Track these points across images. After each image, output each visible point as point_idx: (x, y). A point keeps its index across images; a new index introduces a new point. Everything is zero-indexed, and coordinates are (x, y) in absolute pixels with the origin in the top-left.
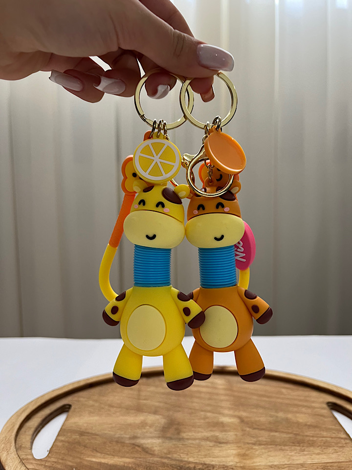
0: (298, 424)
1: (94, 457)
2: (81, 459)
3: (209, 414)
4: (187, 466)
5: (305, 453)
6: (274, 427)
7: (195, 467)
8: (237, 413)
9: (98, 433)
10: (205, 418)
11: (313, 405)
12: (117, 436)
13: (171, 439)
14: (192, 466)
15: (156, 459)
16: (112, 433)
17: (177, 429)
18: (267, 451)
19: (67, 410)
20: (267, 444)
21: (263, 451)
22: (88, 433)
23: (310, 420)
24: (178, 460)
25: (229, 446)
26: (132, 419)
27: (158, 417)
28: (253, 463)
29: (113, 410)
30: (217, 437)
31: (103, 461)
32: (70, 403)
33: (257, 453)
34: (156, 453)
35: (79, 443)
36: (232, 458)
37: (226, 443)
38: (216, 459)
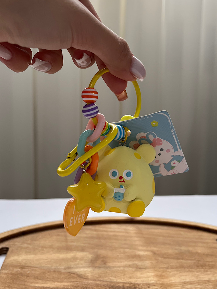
0: (198, 254)
1: (37, 283)
2: (25, 285)
3: (127, 250)
4: (117, 285)
5: (209, 273)
6: (180, 256)
7: (123, 286)
9: (36, 266)
10: (124, 253)
11: (207, 241)
12: (53, 267)
13: (100, 267)
14: (121, 285)
15: (90, 282)
16: (49, 266)
17: (103, 261)
18: (178, 272)
19: (5, 252)
20: (177, 268)
21: (175, 272)
22: (28, 266)
23: (207, 251)
24: (109, 282)
25: (147, 270)
26: (62, 256)
27: (85, 253)
28: (169, 281)
29: (45, 249)
30: (137, 265)
31: (45, 285)
32: (7, 246)
33: (171, 274)
34: (90, 277)
35: (21, 274)
36: (152, 278)
37: (145, 268)
38: (140, 280)
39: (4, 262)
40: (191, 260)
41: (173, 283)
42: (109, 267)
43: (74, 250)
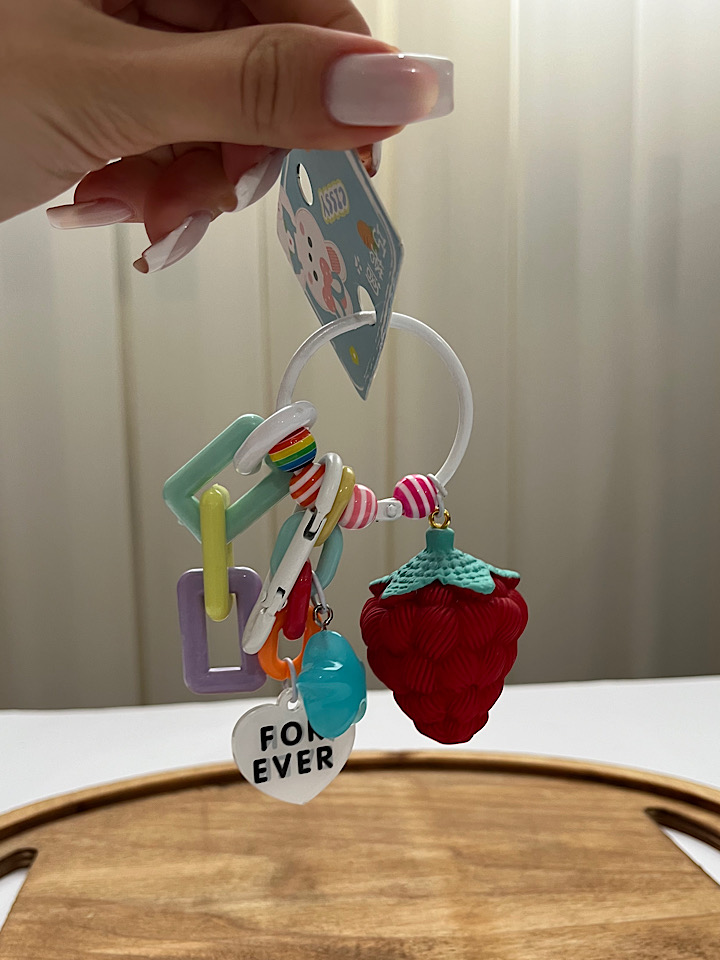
0: (586, 852)
1: (112, 945)
2: (77, 952)
3: (379, 847)
4: (340, 945)
5: (609, 903)
6: (531, 859)
7: (358, 947)
8: (444, 840)
9: (115, 899)
10: (371, 854)
11: (616, 814)
12: (161, 901)
13: (294, 898)
14: (352, 944)
15: (263, 938)
16: (151, 897)
17: (306, 879)
18: (520, 905)
19: (26, 862)
20: (518, 892)
21: (512, 905)
22: (89, 900)
23: (612, 843)
24: (317, 936)
25: (432, 901)
26: (190, 867)
27: (256, 859)
28: (491, 930)
29: (141, 852)
30: (403, 888)
31: (135, 951)
32: (33, 846)
33: (499, 910)
34: (263, 926)
35: (69, 922)
36: (441, 923)
37: (425, 896)
38: (406, 928)
39: (21, 891)
40: (563, 869)
41: (503, 934)
42: (323, 896)
43: (226, 852)
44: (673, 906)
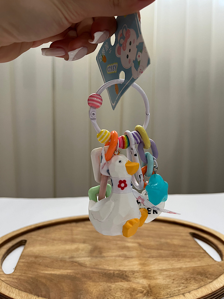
0: (174, 245)
1: (47, 270)
2: (37, 272)
3: (119, 242)
4: (109, 272)
5: (181, 261)
6: (160, 247)
7: (114, 273)
8: (137, 241)
9: (48, 256)
10: (116, 244)
12: (60, 257)
13: (96, 257)
14: (112, 272)
15: (88, 269)
16: (57, 256)
17: (99, 251)
18: (157, 261)
19: (24, 243)
20: (157, 257)
21: (155, 261)
22: (41, 256)
23: (181, 243)
24: (103, 269)
25: (134, 259)
26: (68, 247)
27: (86, 245)
28: (150, 269)
29: (55, 242)
30: (125, 255)
31: (53, 272)
32: (26, 239)
33: (152, 262)
34: (88, 265)
35: (35, 263)
36: (136, 266)
37: (131, 257)
38: (127, 267)
39: (22, 253)
40: (168, 250)
41: (153, 270)
42: (104, 257)
43: (78, 242)
44: (199, 263)
